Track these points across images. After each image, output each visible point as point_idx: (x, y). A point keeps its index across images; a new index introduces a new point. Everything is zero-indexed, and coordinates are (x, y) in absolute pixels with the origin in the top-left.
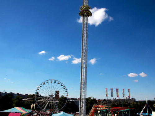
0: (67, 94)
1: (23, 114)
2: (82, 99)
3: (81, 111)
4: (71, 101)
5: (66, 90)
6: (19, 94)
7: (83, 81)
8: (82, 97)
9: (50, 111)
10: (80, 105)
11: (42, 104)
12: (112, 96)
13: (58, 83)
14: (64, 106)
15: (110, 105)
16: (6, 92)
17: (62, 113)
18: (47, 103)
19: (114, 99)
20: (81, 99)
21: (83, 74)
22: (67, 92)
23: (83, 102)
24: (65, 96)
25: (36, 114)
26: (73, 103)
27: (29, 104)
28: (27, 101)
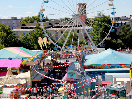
0: (112, 11)
1: (25, 60)
4: (118, 24)
9: (77, 49)
11: (56, 35)
18: (67, 32)
22: (112, 7)
26: (127, 28)
27: (28, 37)
28: (21, 32)
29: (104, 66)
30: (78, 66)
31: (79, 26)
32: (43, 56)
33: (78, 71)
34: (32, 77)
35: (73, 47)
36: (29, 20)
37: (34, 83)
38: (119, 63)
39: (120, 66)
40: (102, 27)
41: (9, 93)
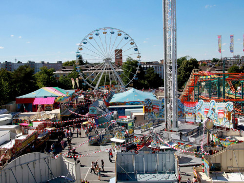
0: (138, 55)
1: (58, 99)
2: (168, 61)
3: (168, 84)
4: (147, 68)
5: (135, 47)
6: (46, 62)
7: (169, 25)
8: (168, 58)
9: (108, 89)
10: (166, 72)
11: (92, 77)
12: (232, 51)
13: (119, 35)
14: (134, 78)
15: (226, 70)
16: (19, 62)
17: (131, 90)
18: (100, 74)
19: (235, 57)
20: (166, 62)
21: (167, 10)
23: (170, 67)
24: (135, 58)
25: (82, 96)
26: (151, 71)
27: (66, 79)
28: (61, 74)
29: (125, 103)
30: (101, 103)
31: (108, 69)
32: (74, 95)
33: (100, 108)
34: (62, 113)
35: (105, 87)
36: (69, 63)
37: (63, 118)
38: (139, 100)
39: (138, 103)
40: (131, 70)
41: (37, 126)
